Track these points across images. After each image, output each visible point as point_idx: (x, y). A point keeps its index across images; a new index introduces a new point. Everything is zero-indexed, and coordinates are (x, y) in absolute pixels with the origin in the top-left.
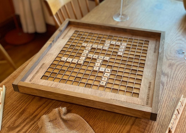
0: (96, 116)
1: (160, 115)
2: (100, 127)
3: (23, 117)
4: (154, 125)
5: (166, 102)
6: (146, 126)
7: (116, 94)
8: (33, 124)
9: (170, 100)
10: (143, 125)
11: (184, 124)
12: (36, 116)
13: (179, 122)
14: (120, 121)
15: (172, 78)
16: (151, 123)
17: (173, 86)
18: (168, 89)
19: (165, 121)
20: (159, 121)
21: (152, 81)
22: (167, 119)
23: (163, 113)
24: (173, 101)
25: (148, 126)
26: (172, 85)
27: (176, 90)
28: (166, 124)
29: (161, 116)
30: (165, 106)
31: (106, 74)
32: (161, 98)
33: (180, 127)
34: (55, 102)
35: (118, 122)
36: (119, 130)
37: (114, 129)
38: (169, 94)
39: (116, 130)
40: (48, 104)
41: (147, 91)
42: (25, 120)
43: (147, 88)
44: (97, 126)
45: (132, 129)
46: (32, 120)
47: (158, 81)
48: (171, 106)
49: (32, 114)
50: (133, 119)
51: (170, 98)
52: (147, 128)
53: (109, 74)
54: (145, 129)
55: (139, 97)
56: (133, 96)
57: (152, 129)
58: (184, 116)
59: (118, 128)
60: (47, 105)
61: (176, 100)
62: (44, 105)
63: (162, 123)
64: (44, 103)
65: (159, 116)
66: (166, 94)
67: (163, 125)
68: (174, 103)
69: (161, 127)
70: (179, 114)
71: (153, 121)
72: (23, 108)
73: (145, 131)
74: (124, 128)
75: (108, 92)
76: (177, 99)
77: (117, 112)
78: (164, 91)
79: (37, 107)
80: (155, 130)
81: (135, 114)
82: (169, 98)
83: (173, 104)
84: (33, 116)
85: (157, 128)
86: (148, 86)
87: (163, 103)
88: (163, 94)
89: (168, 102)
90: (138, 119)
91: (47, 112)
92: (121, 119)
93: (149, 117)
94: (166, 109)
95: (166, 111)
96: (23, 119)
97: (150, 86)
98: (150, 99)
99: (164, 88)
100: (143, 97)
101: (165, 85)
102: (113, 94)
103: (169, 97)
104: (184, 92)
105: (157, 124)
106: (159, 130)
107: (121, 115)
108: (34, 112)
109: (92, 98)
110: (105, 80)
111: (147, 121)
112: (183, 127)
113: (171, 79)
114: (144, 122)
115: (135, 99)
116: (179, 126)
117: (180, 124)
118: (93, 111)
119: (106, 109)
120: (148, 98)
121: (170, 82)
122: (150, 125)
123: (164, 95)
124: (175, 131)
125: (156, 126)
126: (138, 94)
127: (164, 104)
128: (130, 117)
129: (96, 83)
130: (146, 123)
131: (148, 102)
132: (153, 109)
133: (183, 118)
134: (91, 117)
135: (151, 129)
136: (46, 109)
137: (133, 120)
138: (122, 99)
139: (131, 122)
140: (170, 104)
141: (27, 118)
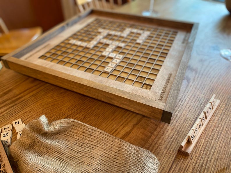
0: (92, 107)
1: (178, 117)
2: (91, 121)
3: (5, 97)
4: (167, 129)
5: (190, 102)
6: (155, 129)
7: (121, 83)
8: (12, 107)
9: (196, 100)
10: (151, 127)
11: (212, 135)
12: (20, 98)
13: (205, 130)
14: (121, 118)
15: (202, 75)
16: (164, 126)
17: (201, 84)
18: (195, 87)
19: (185, 126)
20: (175, 124)
21: (174, 73)
22: (187, 124)
23: (182, 115)
24: (199, 101)
25: (158, 129)
26: (200, 82)
27: (206, 88)
28: (185, 130)
29: (179, 119)
30: (188, 106)
31: (115, 60)
32: (184, 96)
33: (206, 137)
34: (48, 86)
35: (117, 118)
36: (116, 129)
37: (109, 127)
38: (195, 92)
39: (112, 129)
40: (40, 87)
41: (164, 83)
42: (5, 101)
43: (165, 80)
44: (87, 120)
45: (134, 131)
46: (13, 102)
47: (181, 72)
48: (195, 108)
49: (17, 95)
50: (139, 117)
51: (196, 98)
52: (156, 133)
53: (118, 61)
54: (152, 133)
55: (151, 89)
56: (144, 87)
57: (163, 134)
58: (213, 122)
59: (115, 126)
60: (38, 88)
61: (203, 100)
62: (35, 88)
63: (178, 128)
64: (36, 86)
65: (177, 119)
66: (191, 92)
67: (180, 131)
68: (200, 103)
69: (176, 133)
70: (207, 120)
71: (167, 124)
72: (10, 88)
73: (152, 136)
74: (123, 127)
75: (112, 79)
76: (205, 99)
77: (117, 105)
78: (188, 88)
79: (26, 88)
80: (167, 137)
81: (139, 110)
82: (194, 98)
83: (199, 106)
84: (16, 98)
85: (170, 133)
86: (166, 77)
87: (184, 102)
88: (186, 91)
89: (191, 102)
90: (145, 118)
91: (34, 95)
92: (123, 115)
93: (160, 117)
94: (188, 110)
95: (187, 113)
96: (4, 99)
97: (169, 78)
98: (166, 94)
99: (190, 85)
100: (157, 90)
101: (192, 81)
102: (118, 82)
103: (195, 96)
104: (217, 92)
105: (171, 128)
106: (172, 137)
107: (124, 111)
108: (20, 94)
109: (85, 83)
110: (112, 66)
111: (158, 122)
112: (211, 138)
113: (200, 76)
114: (153, 123)
115: (145, 92)
116: (204, 136)
117: (206, 134)
118: (90, 101)
119: (103, 100)
120: (163, 92)
121: (199, 79)
122: (161, 129)
123: (188, 93)
124: (197, 142)
125: (169, 131)
126: (151, 86)
127: (186, 103)
128: (134, 115)
129: (100, 69)
130: (156, 125)
131: (162, 97)
132: (166, 105)
133: (212, 126)
134: (85, 108)
135: (161, 133)
136: (34, 92)
137: (138, 119)
138: (127, 90)
139: (135, 120)
140: (194, 105)
141: (10, 99)
